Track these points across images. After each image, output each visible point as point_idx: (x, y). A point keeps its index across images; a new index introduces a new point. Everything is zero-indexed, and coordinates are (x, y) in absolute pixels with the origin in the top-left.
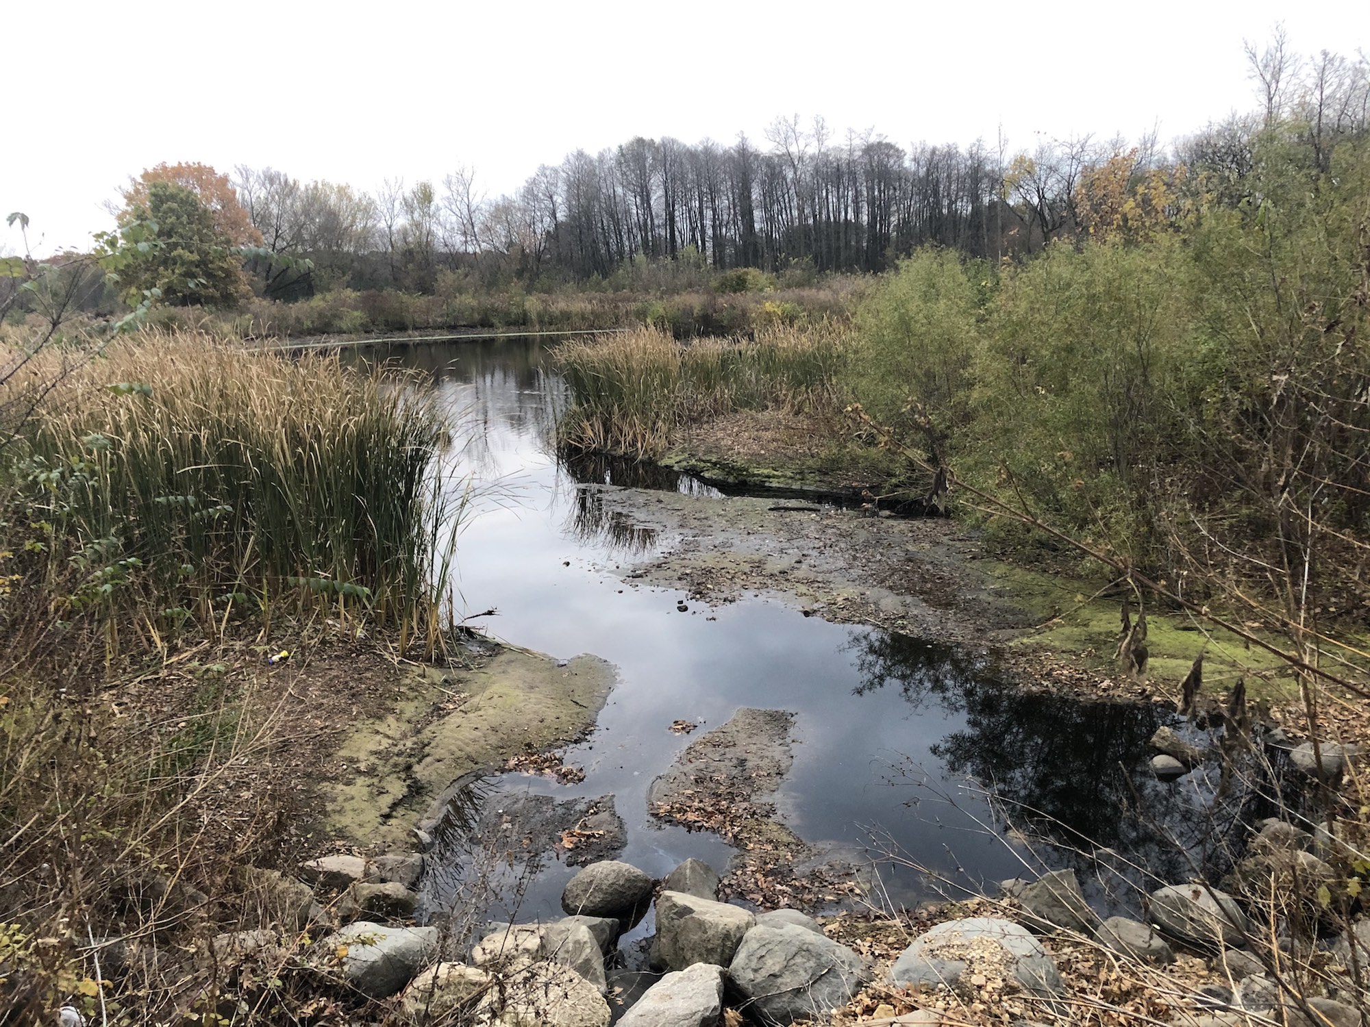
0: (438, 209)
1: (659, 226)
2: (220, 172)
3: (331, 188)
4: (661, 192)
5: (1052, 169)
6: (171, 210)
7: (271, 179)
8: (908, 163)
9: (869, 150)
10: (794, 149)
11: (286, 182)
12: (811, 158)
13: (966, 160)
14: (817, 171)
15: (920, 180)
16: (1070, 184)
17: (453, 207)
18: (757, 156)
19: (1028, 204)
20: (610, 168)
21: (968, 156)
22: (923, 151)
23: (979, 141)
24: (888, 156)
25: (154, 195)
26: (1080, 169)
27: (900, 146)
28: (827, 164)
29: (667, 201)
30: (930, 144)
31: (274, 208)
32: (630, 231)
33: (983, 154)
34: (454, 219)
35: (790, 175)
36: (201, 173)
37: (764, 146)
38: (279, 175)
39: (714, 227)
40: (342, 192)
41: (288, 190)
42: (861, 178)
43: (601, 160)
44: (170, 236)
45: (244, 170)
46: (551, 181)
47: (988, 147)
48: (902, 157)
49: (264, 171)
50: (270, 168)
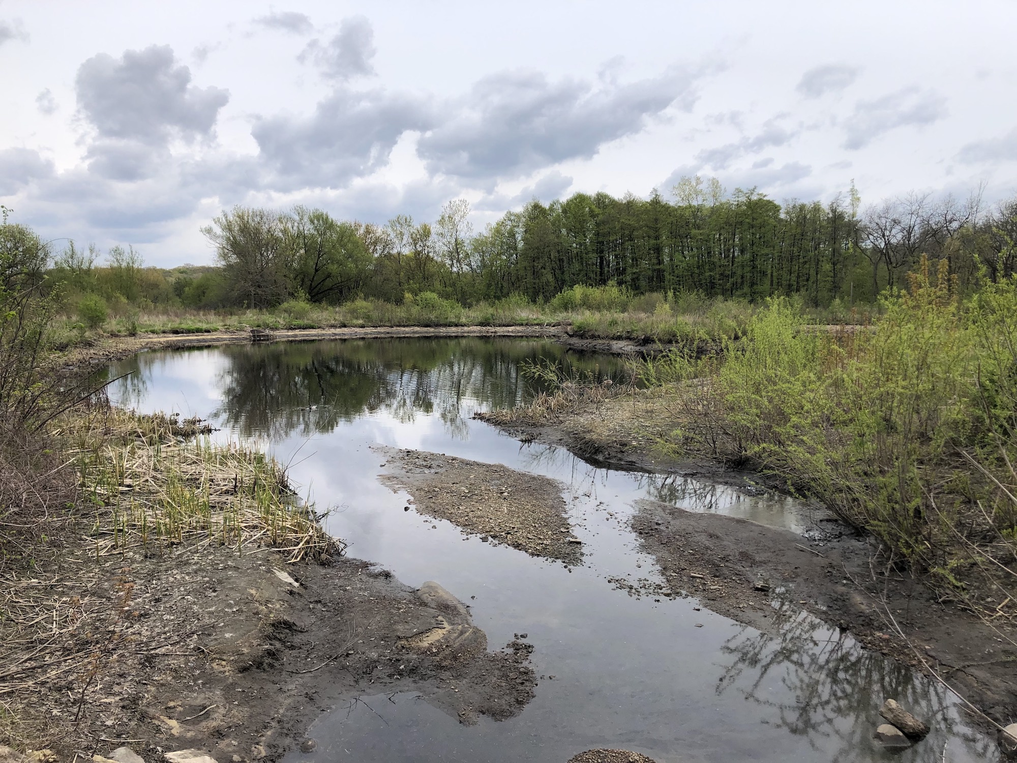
0: (434, 242)
5: (896, 222)
7: (317, 217)
8: (782, 216)
9: (752, 205)
10: (694, 203)
11: (327, 219)
12: (708, 209)
13: (828, 213)
15: (792, 227)
16: (909, 233)
17: (445, 240)
18: (666, 208)
19: (876, 249)
20: (558, 215)
21: (827, 210)
22: (794, 207)
23: (837, 199)
24: (768, 209)
26: (918, 221)
27: (776, 203)
30: (799, 202)
31: (318, 239)
33: (840, 209)
34: (446, 248)
35: (691, 220)
37: (672, 200)
40: (368, 229)
41: (329, 224)
42: (746, 226)
43: (552, 209)
45: (300, 212)
46: (515, 224)
47: (844, 205)
48: (778, 211)
49: (314, 213)
50: (317, 210)
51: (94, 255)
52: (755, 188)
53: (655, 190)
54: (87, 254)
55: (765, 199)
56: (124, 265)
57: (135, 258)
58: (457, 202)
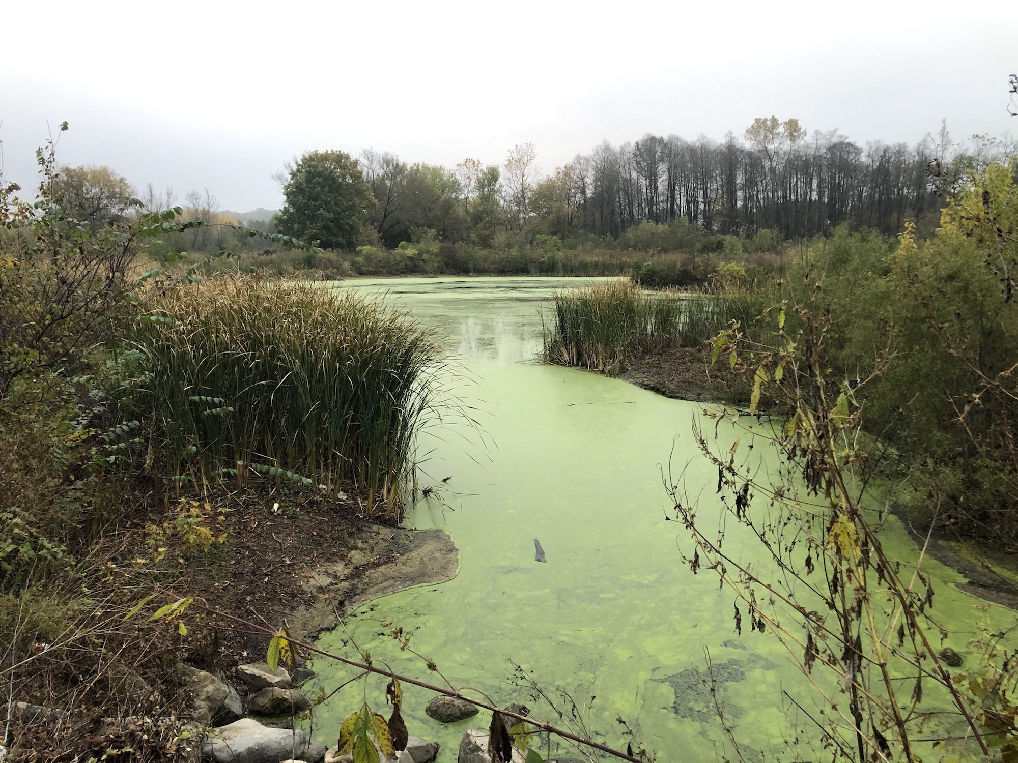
0: (501, 186)
1: (662, 202)
2: (353, 158)
3: (428, 169)
4: (665, 177)
6: (319, 183)
7: (387, 162)
8: (864, 159)
9: (832, 148)
10: (770, 147)
11: (397, 164)
12: (785, 153)
13: (914, 156)
14: (789, 161)
15: (873, 171)
17: (512, 185)
18: (742, 151)
20: (629, 159)
21: (916, 154)
22: (877, 149)
23: (925, 141)
24: (849, 152)
25: (307, 172)
27: (858, 145)
28: (798, 157)
29: (670, 185)
30: (883, 145)
31: (388, 183)
32: (640, 205)
33: (927, 152)
34: (512, 194)
35: (767, 164)
36: (339, 159)
37: (747, 144)
38: (393, 160)
39: (704, 203)
40: (436, 173)
41: (399, 170)
42: (825, 169)
43: (622, 153)
44: (316, 201)
45: (369, 156)
46: (584, 168)
47: (933, 147)
48: (860, 154)
49: (383, 158)
50: (387, 155)
51: (171, 199)
52: (836, 130)
53: (731, 133)
54: (164, 198)
55: (847, 141)
56: (200, 208)
57: (212, 203)
58: (525, 146)
